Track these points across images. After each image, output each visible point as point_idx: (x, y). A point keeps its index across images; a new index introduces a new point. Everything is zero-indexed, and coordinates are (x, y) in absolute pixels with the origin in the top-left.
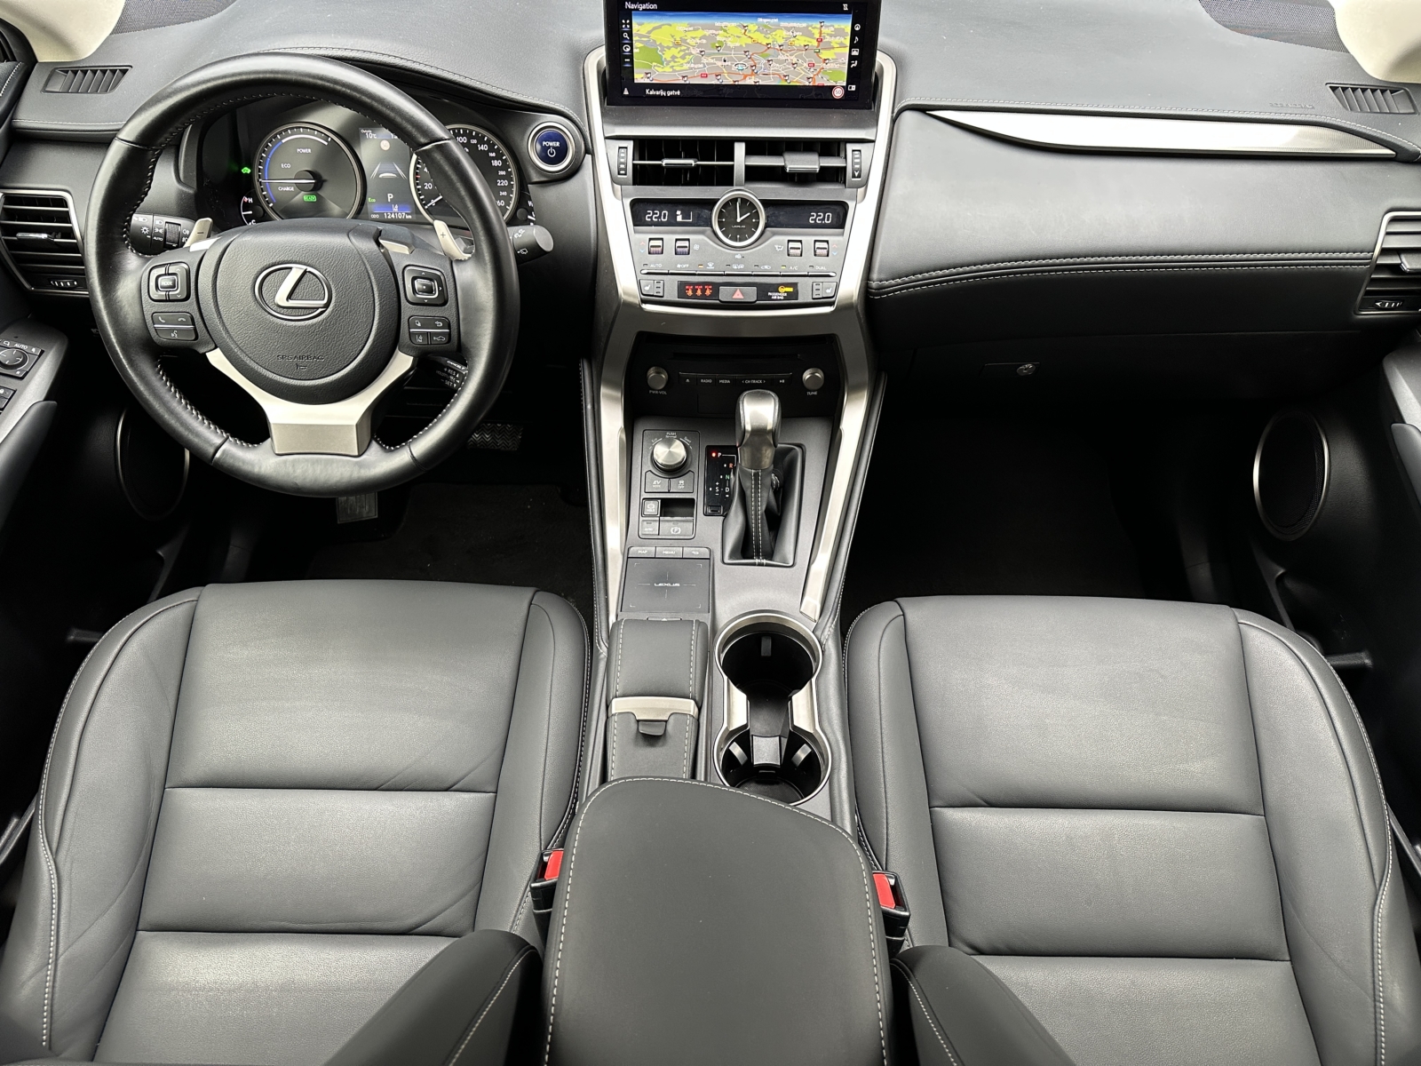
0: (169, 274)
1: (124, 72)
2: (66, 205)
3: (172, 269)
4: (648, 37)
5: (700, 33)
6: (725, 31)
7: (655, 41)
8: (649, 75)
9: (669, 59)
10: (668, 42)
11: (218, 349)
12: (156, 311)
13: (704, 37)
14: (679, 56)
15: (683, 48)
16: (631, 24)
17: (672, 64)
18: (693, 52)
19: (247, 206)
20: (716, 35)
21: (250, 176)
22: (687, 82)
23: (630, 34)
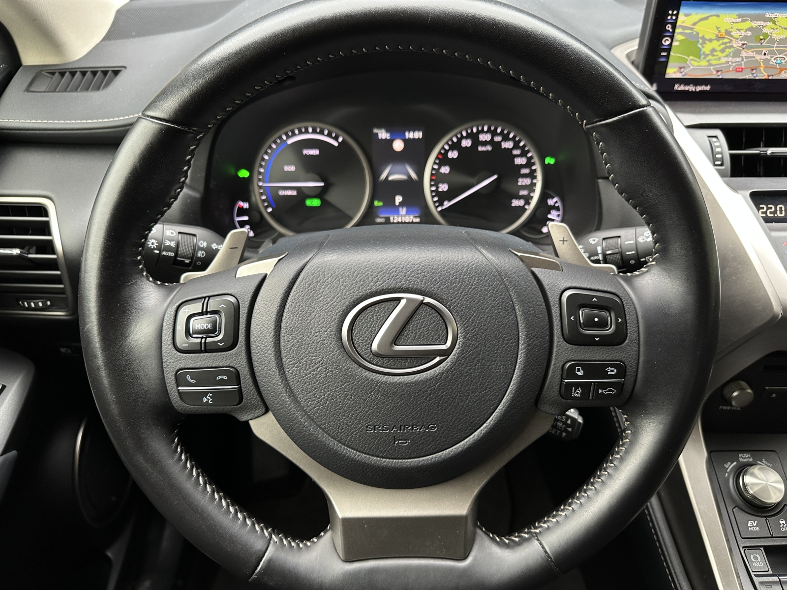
0: (207, 313)
1: (116, 73)
2: (46, 215)
3: (213, 305)
4: (691, 29)
5: (749, 24)
6: (774, 22)
7: (698, 33)
8: (682, 70)
9: (707, 52)
10: (710, 34)
11: (270, 415)
12: (182, 366)
13: (750, 29)
14: (719, 49)
15: (726, 40)
16: (677, 15)
17: (710, 57)
18: (735, 45)
19: (242, 212)
20: (763, 27)
21: (248, 181)
22: (720, 77)
23: (674, 26)
